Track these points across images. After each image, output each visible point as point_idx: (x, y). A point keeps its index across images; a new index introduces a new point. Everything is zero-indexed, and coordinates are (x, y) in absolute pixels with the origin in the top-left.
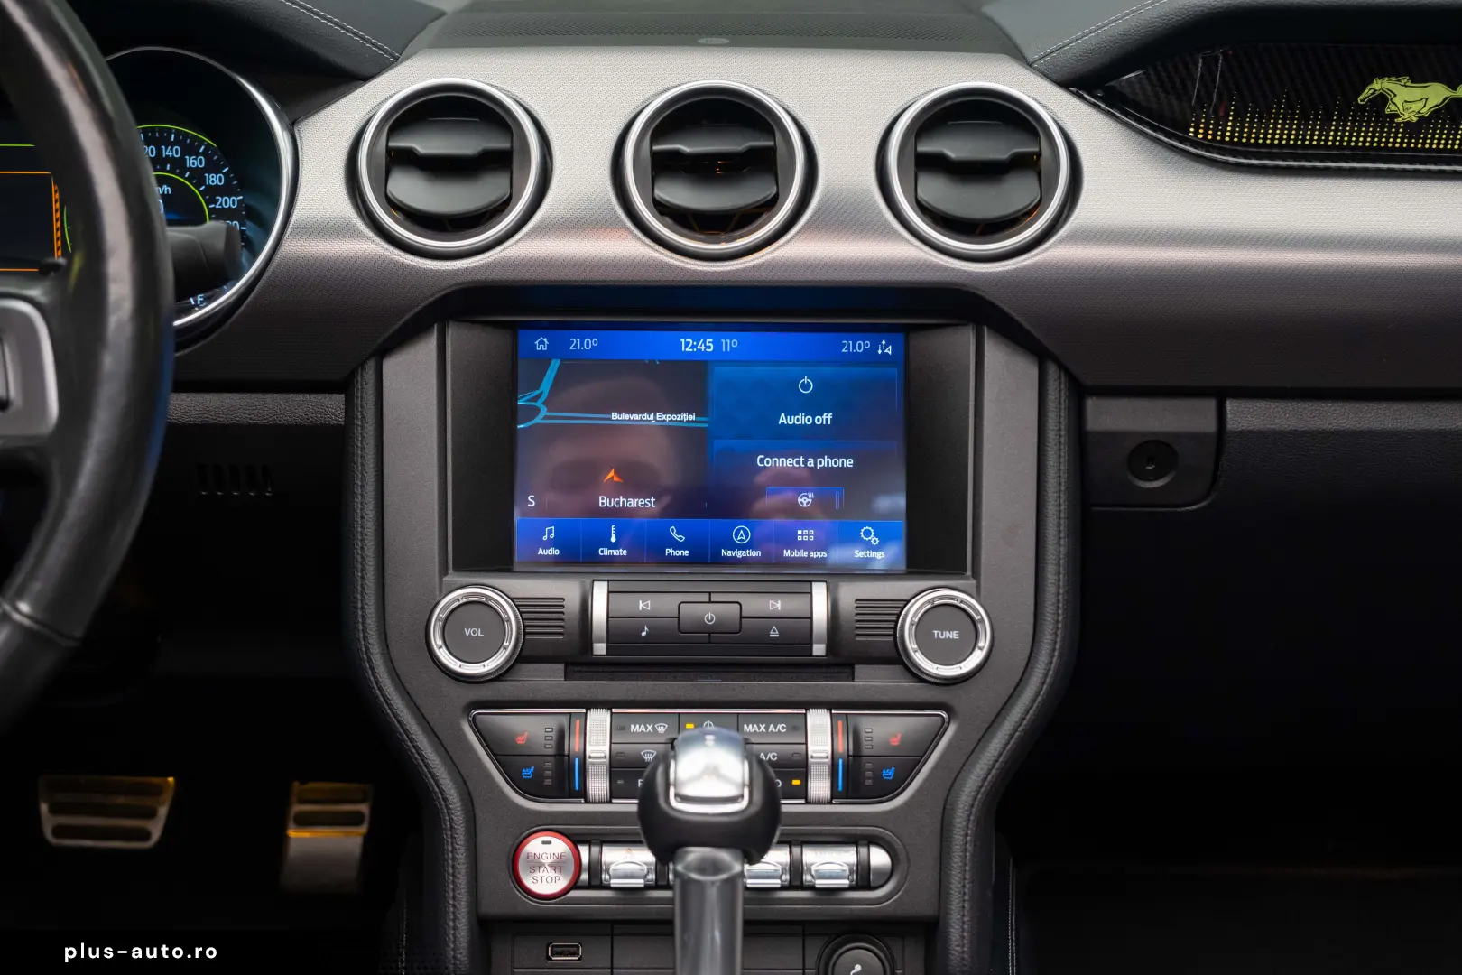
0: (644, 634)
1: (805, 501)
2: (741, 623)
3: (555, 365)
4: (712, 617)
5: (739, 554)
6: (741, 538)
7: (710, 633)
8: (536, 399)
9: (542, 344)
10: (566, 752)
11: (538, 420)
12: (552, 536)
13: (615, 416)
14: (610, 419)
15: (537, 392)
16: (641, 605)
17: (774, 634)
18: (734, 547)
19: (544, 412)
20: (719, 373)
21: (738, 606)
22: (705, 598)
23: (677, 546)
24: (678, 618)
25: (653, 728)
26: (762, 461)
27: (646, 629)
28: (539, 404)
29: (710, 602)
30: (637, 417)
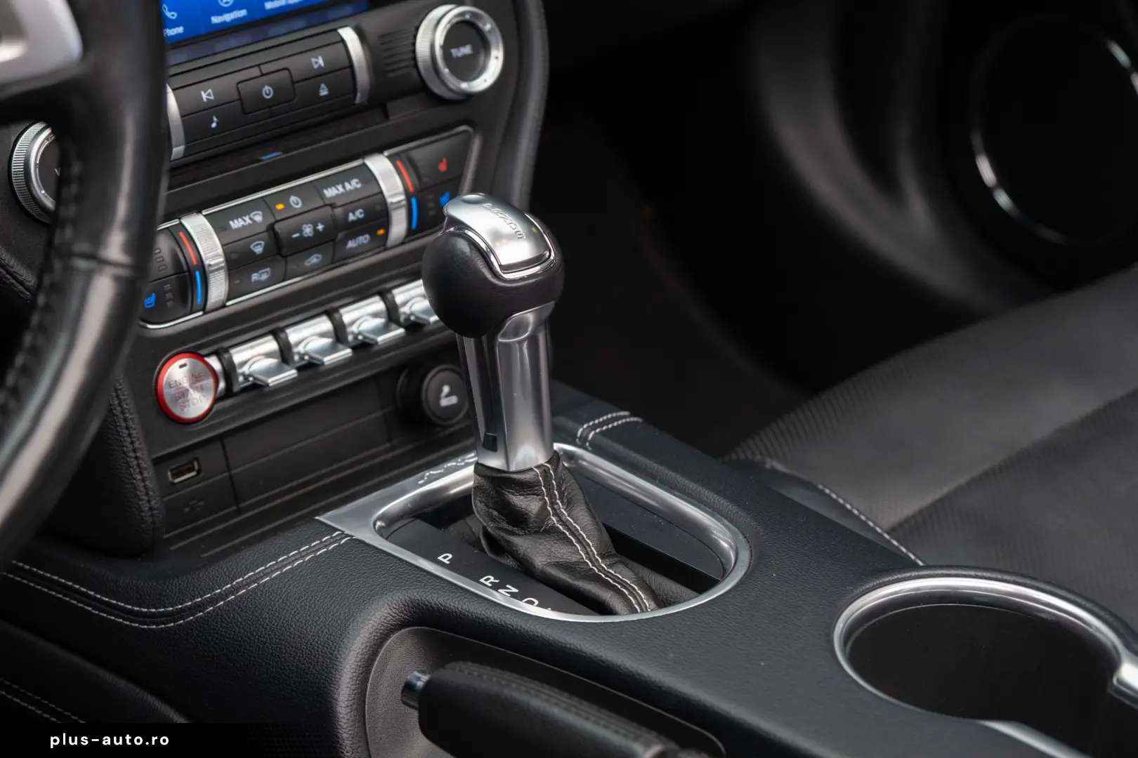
0: (214, 125)
2: (295, 90)
4: (270, 91)
7: (270, 107)
10: (185, 268)
16: (204, 96)
17: (324, 92)
21: (286, 72)
22: (256, 72)
24: (240, 99)
25: (250, 219)
27: (215, 119)
29: (263, 75)
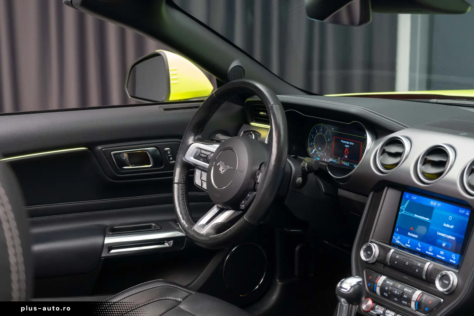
1: (444, 245)
2: (412, 266)
3: (408, 201)
4: (407, 263)
5: (429, 253)
6: (430, 250)
7: (406, 267)
8: (403, 208)
9: (407, 196)
11: (402, 213)
12: (399, 238)
13: (415, 215)
14: (414, 216)
15: (404, 206)
16: (397, 256)
17: (417, 271)
18: (429, 251)
19: (404, 211)
20: (435, 211)
21: (413, 262)
22: (408, 259)
23: (419, 248)
24: (402, 261)
25: (390, 283)
26: (438, 233)
27: (396, 262)
28: (404, 209)
30: (419, 217)
